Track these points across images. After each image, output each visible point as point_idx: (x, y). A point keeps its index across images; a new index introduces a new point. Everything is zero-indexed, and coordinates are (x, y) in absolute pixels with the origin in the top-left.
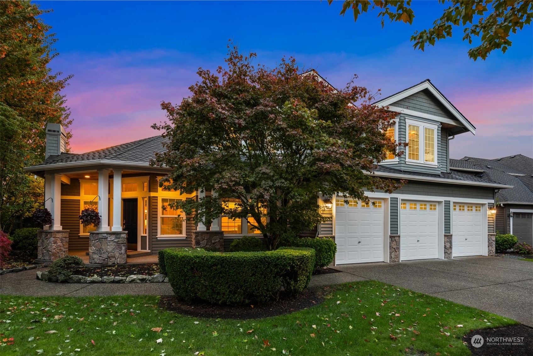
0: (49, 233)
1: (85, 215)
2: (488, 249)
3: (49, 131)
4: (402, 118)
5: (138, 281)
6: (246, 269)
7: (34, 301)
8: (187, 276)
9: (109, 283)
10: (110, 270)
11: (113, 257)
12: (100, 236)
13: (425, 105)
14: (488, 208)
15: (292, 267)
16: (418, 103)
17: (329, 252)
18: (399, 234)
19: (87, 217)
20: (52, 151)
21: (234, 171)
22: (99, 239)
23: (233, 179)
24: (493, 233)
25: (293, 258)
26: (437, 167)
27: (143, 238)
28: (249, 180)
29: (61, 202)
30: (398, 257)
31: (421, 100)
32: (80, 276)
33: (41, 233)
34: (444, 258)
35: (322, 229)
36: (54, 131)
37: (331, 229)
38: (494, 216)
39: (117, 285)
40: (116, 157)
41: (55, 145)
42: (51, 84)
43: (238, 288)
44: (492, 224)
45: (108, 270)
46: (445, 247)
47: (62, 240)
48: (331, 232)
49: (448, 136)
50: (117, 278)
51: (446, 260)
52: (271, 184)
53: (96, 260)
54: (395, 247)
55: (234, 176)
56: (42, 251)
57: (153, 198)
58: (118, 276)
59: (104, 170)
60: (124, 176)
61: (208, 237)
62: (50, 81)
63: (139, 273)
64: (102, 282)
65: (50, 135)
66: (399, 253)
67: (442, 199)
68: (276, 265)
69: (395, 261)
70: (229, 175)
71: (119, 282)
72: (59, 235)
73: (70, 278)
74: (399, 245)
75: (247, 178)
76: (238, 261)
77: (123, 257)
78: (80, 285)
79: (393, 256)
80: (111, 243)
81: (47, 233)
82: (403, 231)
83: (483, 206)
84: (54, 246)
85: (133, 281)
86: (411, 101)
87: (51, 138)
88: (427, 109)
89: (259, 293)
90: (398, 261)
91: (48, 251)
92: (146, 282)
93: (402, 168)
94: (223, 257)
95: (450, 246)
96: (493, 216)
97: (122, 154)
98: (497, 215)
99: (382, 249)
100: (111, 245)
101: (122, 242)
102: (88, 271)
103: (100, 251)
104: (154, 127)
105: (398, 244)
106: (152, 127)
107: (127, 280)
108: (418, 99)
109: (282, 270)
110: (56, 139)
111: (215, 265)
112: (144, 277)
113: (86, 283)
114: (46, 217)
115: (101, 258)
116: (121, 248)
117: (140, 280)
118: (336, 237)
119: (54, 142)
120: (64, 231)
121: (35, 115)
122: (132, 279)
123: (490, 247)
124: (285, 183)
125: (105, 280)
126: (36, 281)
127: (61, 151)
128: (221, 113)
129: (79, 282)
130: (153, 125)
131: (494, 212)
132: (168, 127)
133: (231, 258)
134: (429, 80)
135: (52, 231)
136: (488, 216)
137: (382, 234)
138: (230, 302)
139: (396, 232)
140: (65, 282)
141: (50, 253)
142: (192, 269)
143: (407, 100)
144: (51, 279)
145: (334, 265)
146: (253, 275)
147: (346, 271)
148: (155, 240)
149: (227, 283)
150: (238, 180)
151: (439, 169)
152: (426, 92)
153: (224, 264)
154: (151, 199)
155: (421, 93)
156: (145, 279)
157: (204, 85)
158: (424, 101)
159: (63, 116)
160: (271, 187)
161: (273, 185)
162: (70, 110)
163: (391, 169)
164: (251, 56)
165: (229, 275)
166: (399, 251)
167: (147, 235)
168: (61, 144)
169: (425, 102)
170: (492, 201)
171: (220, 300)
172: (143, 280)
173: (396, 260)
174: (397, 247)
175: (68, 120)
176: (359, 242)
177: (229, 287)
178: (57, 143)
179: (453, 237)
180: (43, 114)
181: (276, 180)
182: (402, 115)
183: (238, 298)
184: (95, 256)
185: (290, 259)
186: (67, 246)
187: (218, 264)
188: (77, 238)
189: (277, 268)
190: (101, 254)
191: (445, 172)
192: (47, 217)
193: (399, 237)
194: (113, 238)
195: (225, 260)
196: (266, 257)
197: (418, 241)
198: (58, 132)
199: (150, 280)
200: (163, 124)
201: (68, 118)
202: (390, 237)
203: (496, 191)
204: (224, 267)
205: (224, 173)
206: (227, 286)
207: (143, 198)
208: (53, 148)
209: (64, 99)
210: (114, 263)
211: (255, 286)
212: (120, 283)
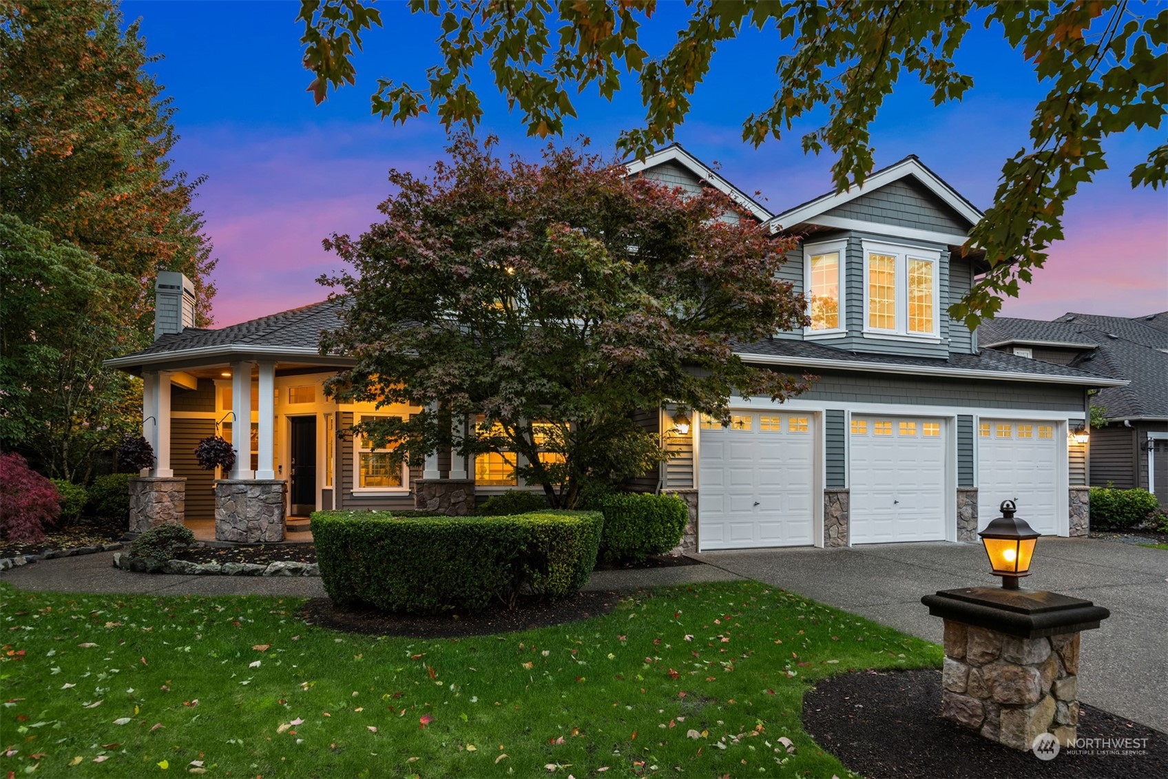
0: (148, 483)
1: (205, 449)
2: (1071, 522)
3: (161, 286)
4: (854, 241)
5: (287, 573)
6: (436, 546)
7: (85, 600)
8: (336, 559)
9: (235, 575)
10: (244, 552)
11: (257, 529)
12: (234, 489)
13: (908, 209)
14: (1071, 430)
15: (532, 546)
16: (894, 206)
17: (667, 522)
18: (846, 487)
19: (208, 453)
20: (167, 326)
21: (453, 364)
22: (232, 495)
23: (447, 379)
24: (1082, 487)
25: (533, 530)
26: (939, 342)
27: (326, 493)
28: (483, 380)
29: (171, 423)
30: (845, 535)
31: (899, 199)
32: (185, 562)
33: (135, 481)
34: (958, 539)
35: (669, 477)
36: (172, 287)
37: (688, 477)
38: (1087, 449)
39: (247, 578)
40: (263, 339)
41: (172, 314)
42: (166, 196)
43: (425, 583)
44: (1082, 466)
45: (240, 552)
46: (960, 516)
47: (172, 497)
48: (689, 483)
49: (973, 273)
50: (251, 566)
51: (962, 543)
52: (520, 387)
53: (227, 534)
54: (837, 514)
55: (450, 374)
56: (137, 517)
57: (345, 415)
58: (255, 562)
59: (243, 363)
60: (279, 373)
61: (444, 491)
62: (163, 191)
63: (293, 558)
64: (222, 573)
65: (163, 294)
66: (848, 529)
67: (953, 411)
68: (496, 542)
69: (839, 545)
70: (441, 372)
71: (251, 573)
72: (167, 488)
73: (166, 566)
74: (848, 511)
75: (481, 377)
76: (421, 531)
77: (277, 528)
78: (181, 578)
79: (833, 533)
80: (254, 502)
81: (145, 483)
82: (855, 479)
83: (1057, 426)
84: (157, 507)
85: (277, 572)
86: (875, 203)
87: (166, 301)
88: (915, 218)
89: (464, 592)
90: (846, 545)
91: (147, 517)
92: (302, 575)
93: (854, 346)
94: (395, 525)
95: (972, 514)
96: (1082, 449)
97: (276, 331)
98: (1093, 445)
99: (811, 518)
100: (254, 506)
101: (274, 501)
102: (206, 553)
103: (234, 517)
104: (323, 281)
105: (845, 507)
106: (318, 280)
107: (267, 570)
108: (891, 198)
109: (510, 551)
110: (174, 302)
111: (381, 539)
112: (299, 565)
113: (194, 574)
114: (141, 453)
115: (235, 530)
116: (272, 512)
117: (290, 570)
118: (700, 493)
119: (170, 308)
120: (176, 478)
121: (135, 257)
122: (277, 568)
123: (1076, 519)
124: (548, 386)
125: (227, 569)
126: (111, 570)
127: (185, 324)
128: (421, 255)
129: (181, 571)
130: (320, 277)
131: (1084, 438)
132: (347, 281)
133: (409, 527)
134: (915, 157)
135: (153, 479)
136: (1068, 449)
137: (809, 486)
138: (412, 607)
139: (840, 483)
140: (158, 571)
141: (150, 520)
142: (345, 546)
143: (866, 202)
144: (135, 567)
145: (697, 550)
146: (451, 558)
147: (714, 563)
148: (348, 497)
149: (404, 572)
150: (457, 381)
151: (946, 348)
152: (910, 182)
153: (395, 538)
154: (341, 418)
155: (900, 185)
156: (301, 569)
157: (404, 200)
158: (907, 201)
159: (199, 254)
160: (518, 394)
161: (522, 390)
162: (210, 241)
163: (830, 349)
164: (489, 142)
165: (406, 558)
166: (847, 523)
167: (333, 487)
168: (183, 311)
169: (909, 201)
170: (1081, 415)
171: (394, 603)
172: (295, 571)
173: (842, 543)
174: (842, 516)
175: (207, 262)
176: (756, 504)
177: (408, 581)
178: (175, 309)
179: (980, 494)
180: (153, 254)
181: (530, 379)
182: (853, 234)
183: (425, 601)
184: (226, 527)
185: (526, 530)
186: (182, 509)
187: (387, 537)
188: (210, 492)
189: (499, 546)
190: (236, 523)
191: (968, 352)
192: (143, 454)
193: (848, 493)
194: (257, 492)
195: (399, 529)
196: (476, 527)
197: (896, 502)
198: (179, 288)
199: (308, 572)
200: (340, 277)
201: (207, 258)
202: (826, 493)
203: (1090, 392)
204: (396, 543)
205: (431, 369)
206: (404, 578)
207: (327, 416)
208: (169, 320)
209: (200, 219)
210: (259, 541)
211: (456, 579)
212: (253, 575)
